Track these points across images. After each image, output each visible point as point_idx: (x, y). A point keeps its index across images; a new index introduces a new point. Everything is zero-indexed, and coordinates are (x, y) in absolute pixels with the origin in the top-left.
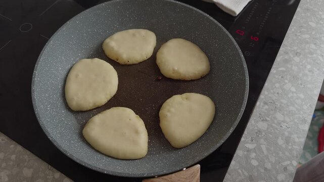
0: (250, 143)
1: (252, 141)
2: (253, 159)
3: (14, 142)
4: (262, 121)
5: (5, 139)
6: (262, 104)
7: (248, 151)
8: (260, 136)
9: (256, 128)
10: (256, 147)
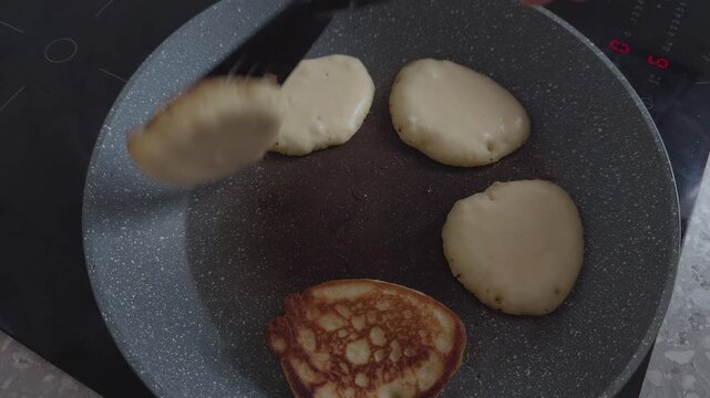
0: (677, 349)
1: (682, 343)
2: (689, 391)
3: (53, 367)
4: (702, 285)
5: (29, 360)
6: (697, 240)
7: (676, 370)
8: (701, 327)
9: (689, 306)
10: (693, 359)
